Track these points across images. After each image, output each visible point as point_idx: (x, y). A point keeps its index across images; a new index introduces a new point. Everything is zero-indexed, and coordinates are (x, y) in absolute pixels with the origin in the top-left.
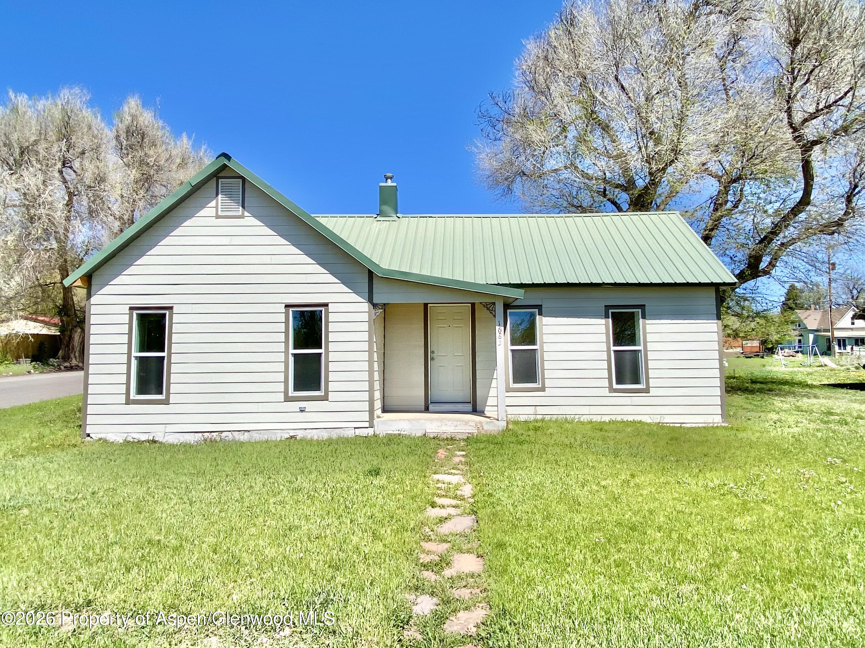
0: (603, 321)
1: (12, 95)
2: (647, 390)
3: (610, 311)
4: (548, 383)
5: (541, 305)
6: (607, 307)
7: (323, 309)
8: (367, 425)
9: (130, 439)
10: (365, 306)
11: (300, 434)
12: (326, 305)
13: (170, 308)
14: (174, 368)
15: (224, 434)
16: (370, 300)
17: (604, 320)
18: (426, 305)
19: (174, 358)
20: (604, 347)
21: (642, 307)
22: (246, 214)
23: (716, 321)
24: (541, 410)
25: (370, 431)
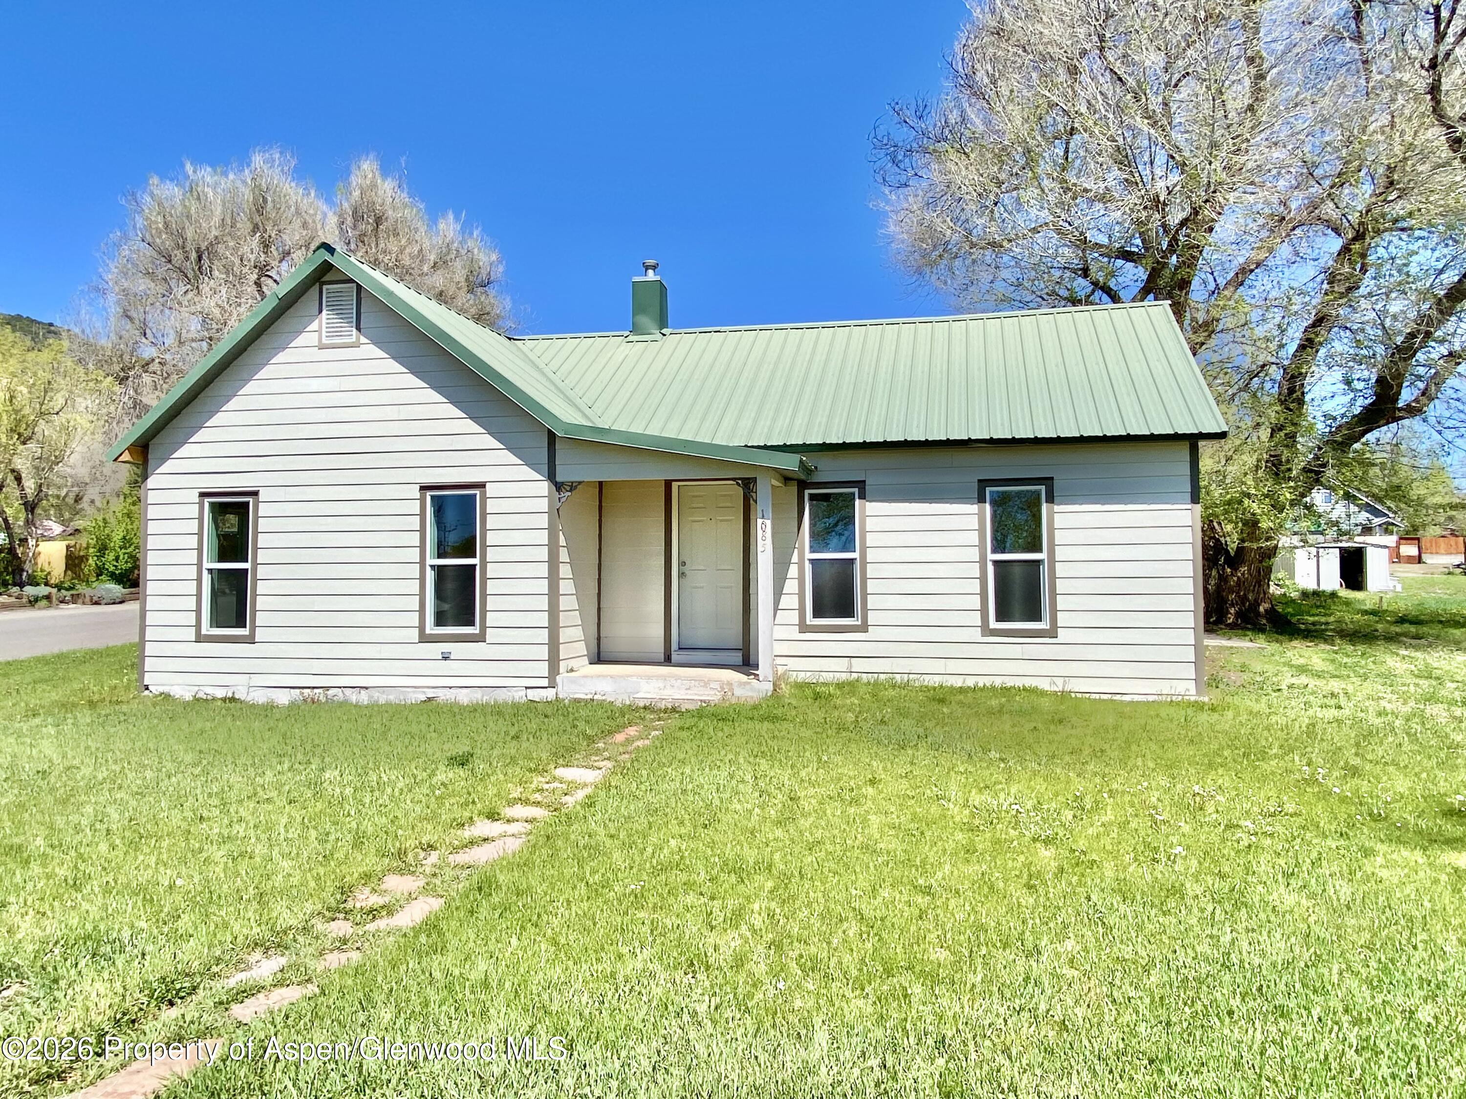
0: (974, 508)
1: (189, 168)
2: (1052, 633)
3: (988, 490)
4: (872, 618)
5: (864, 481)
6: (983, 483)
7: (477, 492)
8: (545, 682)
9: (201, 695)
10: (544, 487)
11: (444, 696)
12: (482, 486)
13: (255, 494)
14: (261, 588)
15: (331, 692)
16: (551, 476)
17: (976, 506)
18: (668, 484)
19: (261, 572)
20: (975, 554)
21: (1048, 481)
22: (363, 340)
23: (1189, 507)
24: (859, 665)
25: (550, 694)
